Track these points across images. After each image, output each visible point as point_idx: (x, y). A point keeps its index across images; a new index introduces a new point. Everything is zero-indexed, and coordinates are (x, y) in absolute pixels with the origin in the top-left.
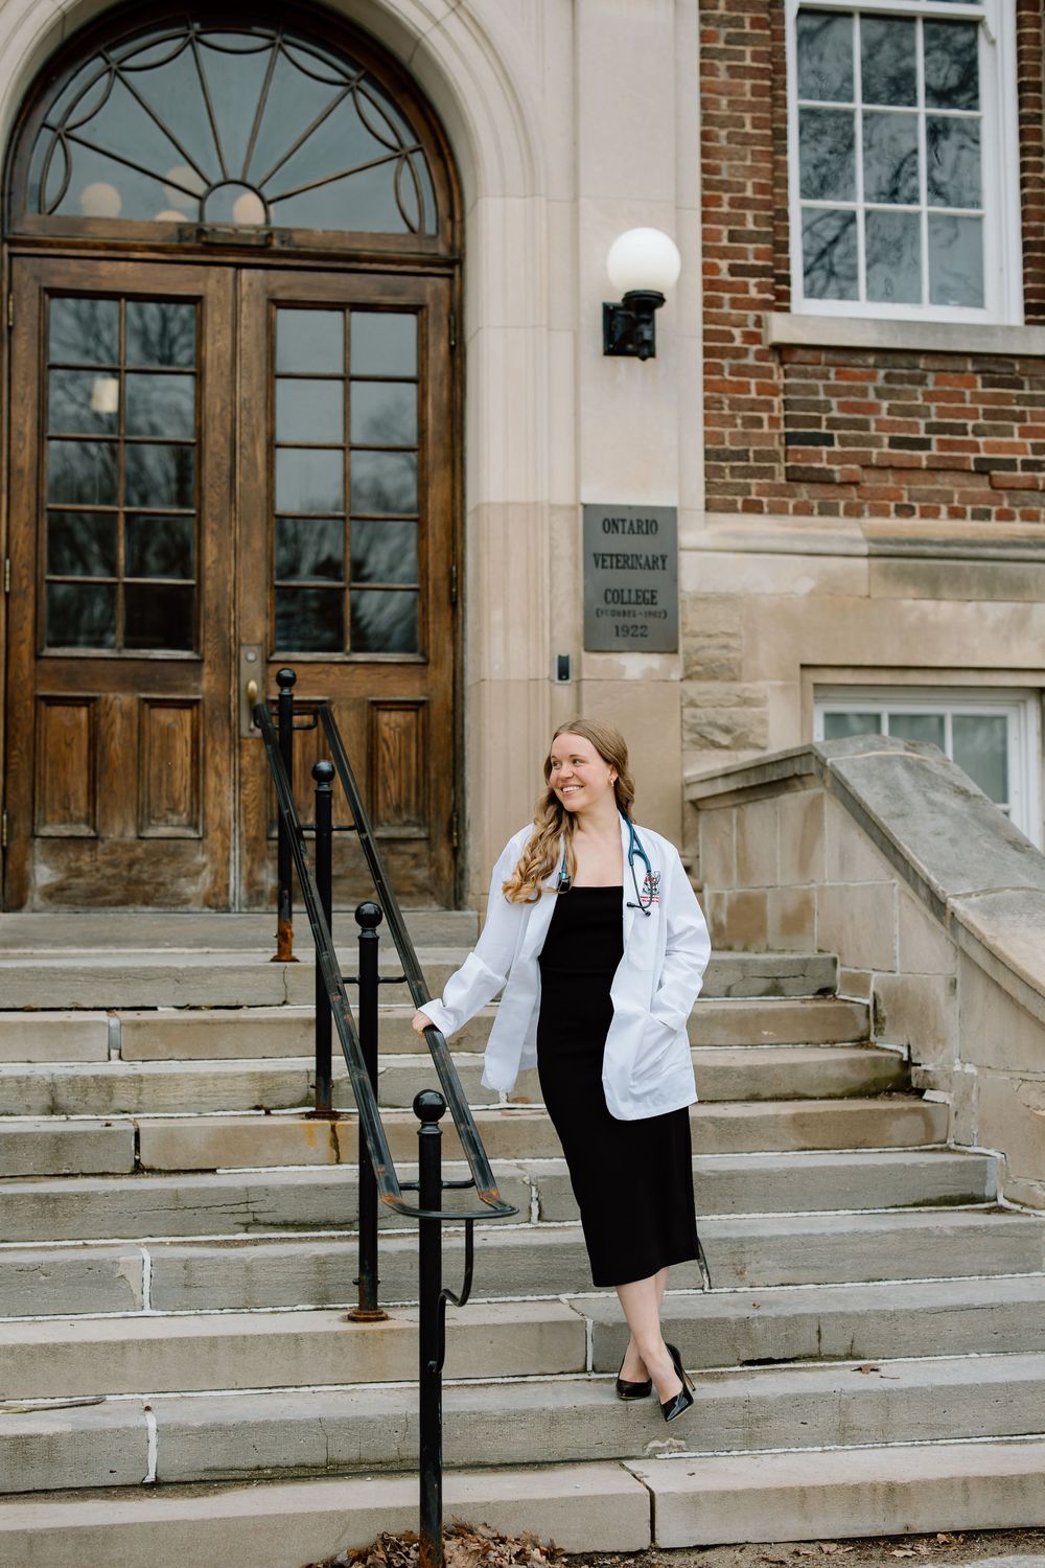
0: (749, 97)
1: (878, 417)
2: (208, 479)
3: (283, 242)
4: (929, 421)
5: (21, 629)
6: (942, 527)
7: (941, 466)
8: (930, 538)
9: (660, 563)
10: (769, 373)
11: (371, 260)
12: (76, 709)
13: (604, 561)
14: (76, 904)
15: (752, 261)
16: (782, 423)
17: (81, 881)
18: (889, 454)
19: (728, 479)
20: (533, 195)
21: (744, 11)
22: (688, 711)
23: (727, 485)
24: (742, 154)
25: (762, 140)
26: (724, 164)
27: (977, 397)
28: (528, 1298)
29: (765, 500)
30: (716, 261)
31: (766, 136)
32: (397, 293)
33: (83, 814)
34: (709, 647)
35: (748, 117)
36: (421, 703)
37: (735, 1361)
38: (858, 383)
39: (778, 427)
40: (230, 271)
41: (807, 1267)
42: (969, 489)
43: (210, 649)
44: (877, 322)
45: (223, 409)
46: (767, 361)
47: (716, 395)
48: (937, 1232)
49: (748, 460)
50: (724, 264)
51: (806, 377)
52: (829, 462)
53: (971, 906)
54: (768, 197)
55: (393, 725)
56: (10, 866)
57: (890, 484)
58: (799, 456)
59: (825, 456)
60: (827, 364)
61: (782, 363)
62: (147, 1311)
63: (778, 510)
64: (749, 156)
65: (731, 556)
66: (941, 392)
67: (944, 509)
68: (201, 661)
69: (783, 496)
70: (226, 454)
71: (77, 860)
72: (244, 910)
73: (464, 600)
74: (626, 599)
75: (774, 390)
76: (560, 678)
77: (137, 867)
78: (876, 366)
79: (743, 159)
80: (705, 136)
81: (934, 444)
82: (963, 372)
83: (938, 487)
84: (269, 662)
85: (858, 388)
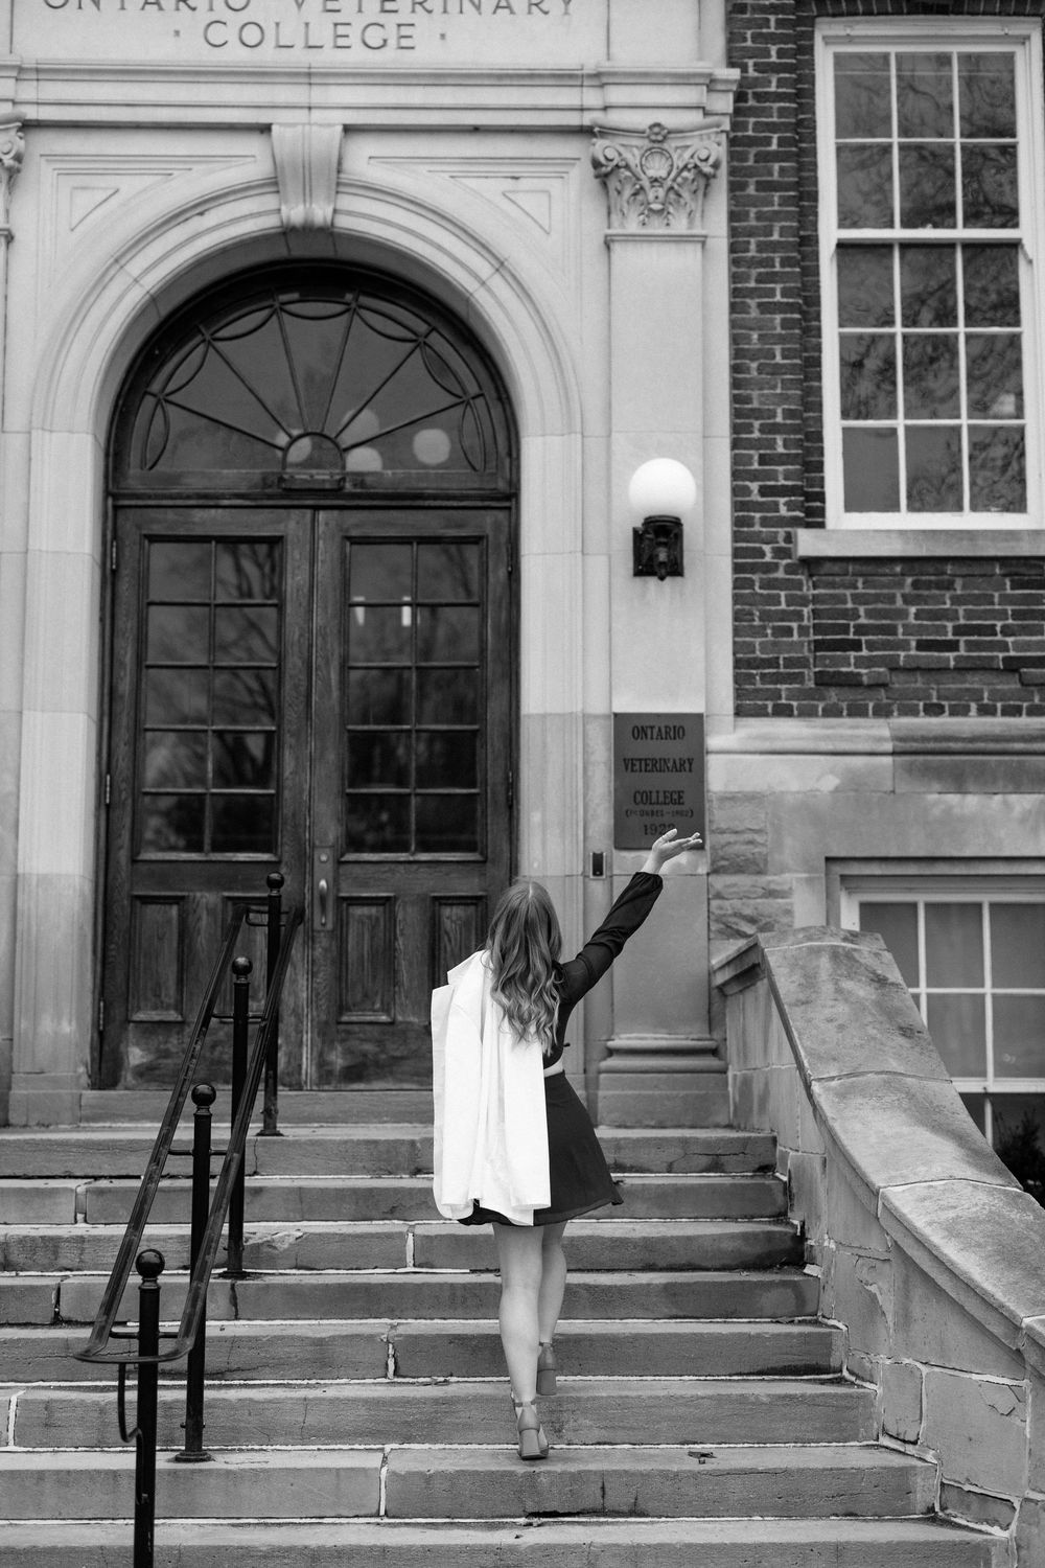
0: (779, 330)
1: (905, 622)
2: (287, 698)
3: (355, 486)
4: (957, 623)
5: (120, 836)
6: (972, 723)
7: (969, 666)
8: (957, 735)
9: (687, 765)
10: (799, 585)
11: (435, 497)
12: (167, 907)
13: (633, 765)
14: (164, 1083)
15: (782, 482)
16: (811, 631)
17: (169, 1061)
18: (917, 656)
19: (759, 685)
20: (570, 433)
21: (774, 252)
22: (714, 903)
23: (757, 690)
24: (773, 383)
25: (792, 369)
26: (755, 394)
27: (1005, 599)
28: (356, 1446)
29: (795, 704)
30: (747, 483)
31: (796, 365)
32: (460, 526)
33: (172, 1001)
34: (736, 843)
35: (778, 349)
36: (479, 898)
37: (520, 1511)
38: (885, 591)
39: (808, 635)
40: (309, 513)
41: (624, 1428)
42: (999, 687)
43: (287, 851)
44: (902, 533)
45: (301, 635)
46: (797, 574)
47: (747, 607)
48: (752, 1399)
49: (778, 667)
50: (754, 486)
51: (834, 588)
52: (856, 666)
53: (828, 1089)
54: (798, 422)
55: (454, 918)
56: (106, 1048)
57: (919, 685)
58: (827, 662)
59: (852, 661)
60: (854, 575)
61: (811, 576)
62: (11, 1447)
63: (807, 713)
64: (779, 385)
65: (757, 757)
66: (969, 595)
67: (973, 706)
68: (278, 863)
69: (814, 699)
70: (303, 677)
71: (166, 1042)
72: (315, 1088)
73: (518, 803)
74: (654, 799)
75: (804, 601)
76: (594, 874)
77: (219, 1049)
78: (903, 574)
79: (774, 387)
80: (735, 369)
81: (962, 645)
82: (992, 576)
83: (967, 686)
84: (340, 863)
85: (885, 595)
